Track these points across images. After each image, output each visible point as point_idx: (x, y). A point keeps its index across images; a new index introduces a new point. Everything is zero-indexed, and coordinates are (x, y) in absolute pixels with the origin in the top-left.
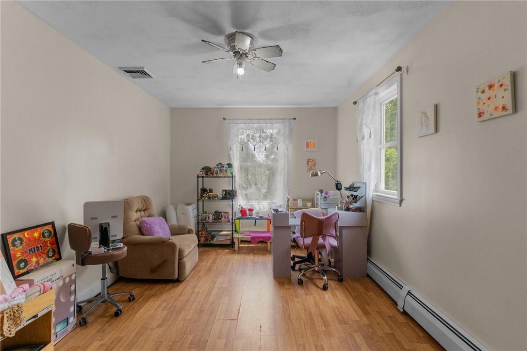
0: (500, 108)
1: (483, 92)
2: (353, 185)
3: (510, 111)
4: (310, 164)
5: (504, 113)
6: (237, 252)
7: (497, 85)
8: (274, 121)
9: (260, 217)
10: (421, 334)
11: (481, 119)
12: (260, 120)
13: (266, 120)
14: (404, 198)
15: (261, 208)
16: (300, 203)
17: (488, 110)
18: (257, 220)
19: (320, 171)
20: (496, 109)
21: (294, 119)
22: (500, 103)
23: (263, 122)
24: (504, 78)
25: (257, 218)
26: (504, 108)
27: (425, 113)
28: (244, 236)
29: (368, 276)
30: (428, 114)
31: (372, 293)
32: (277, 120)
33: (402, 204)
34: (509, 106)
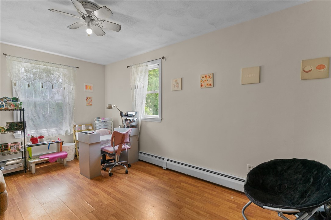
0: (209, 84)
1: (203, 78)
2: (127, 113)
3: (212, 86)
4: (88, 100)
5: (210, 86)
6: (35, 174)
7: (208, 77)
8: (60, 66)
9: (53, 142)
10: (177, 174)
11: (202, 87)
12: (47, 63)
13: (53, 64)
14: (163, 118)
15: (49, 134)
16: (83, 127)
17: (205, 84)
18: (50, 144)
19: (113, 105)
20: (208, 84)
21: (77, 67)
22: (209, 83)
23: (50, 65)
24: (210, 75)
25: (49, 143)
26: (210, 85)
27: (176, 81)
28: (42, 159)
29: (139, 160)
30: (178, 81)
31: (148, 167)
32: (63, 66)
33: (162, 122)
34: (212, 84)
